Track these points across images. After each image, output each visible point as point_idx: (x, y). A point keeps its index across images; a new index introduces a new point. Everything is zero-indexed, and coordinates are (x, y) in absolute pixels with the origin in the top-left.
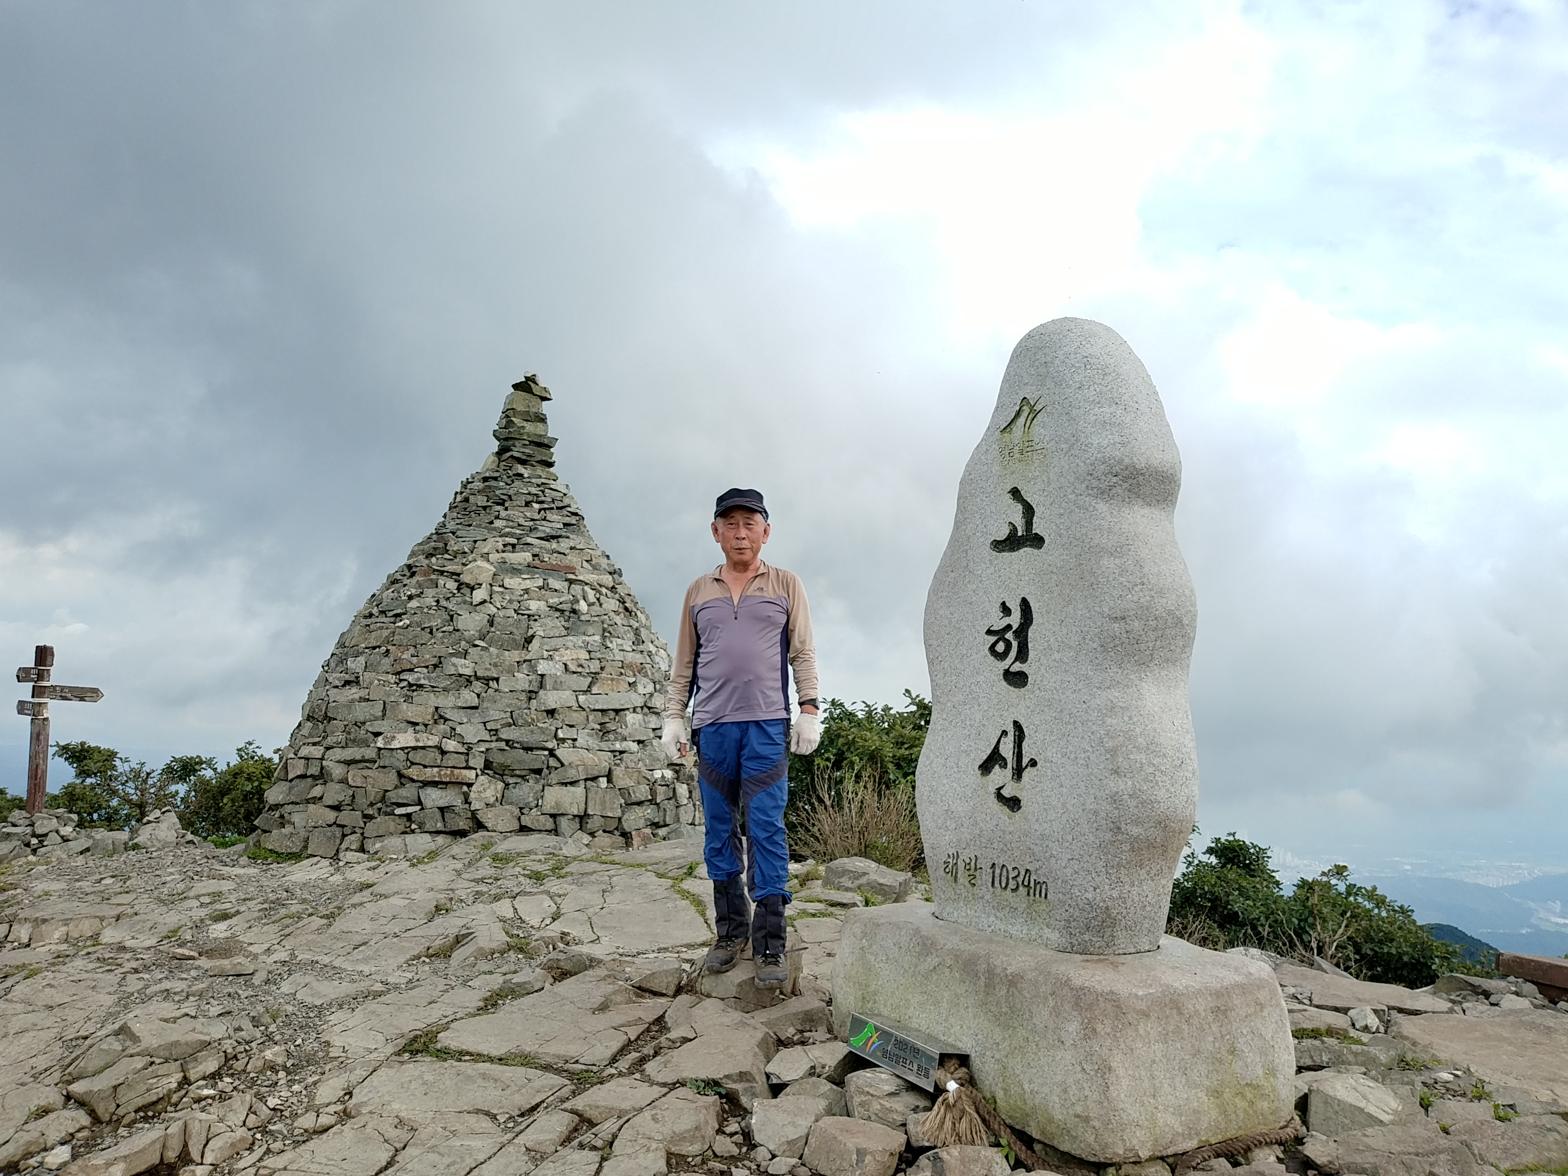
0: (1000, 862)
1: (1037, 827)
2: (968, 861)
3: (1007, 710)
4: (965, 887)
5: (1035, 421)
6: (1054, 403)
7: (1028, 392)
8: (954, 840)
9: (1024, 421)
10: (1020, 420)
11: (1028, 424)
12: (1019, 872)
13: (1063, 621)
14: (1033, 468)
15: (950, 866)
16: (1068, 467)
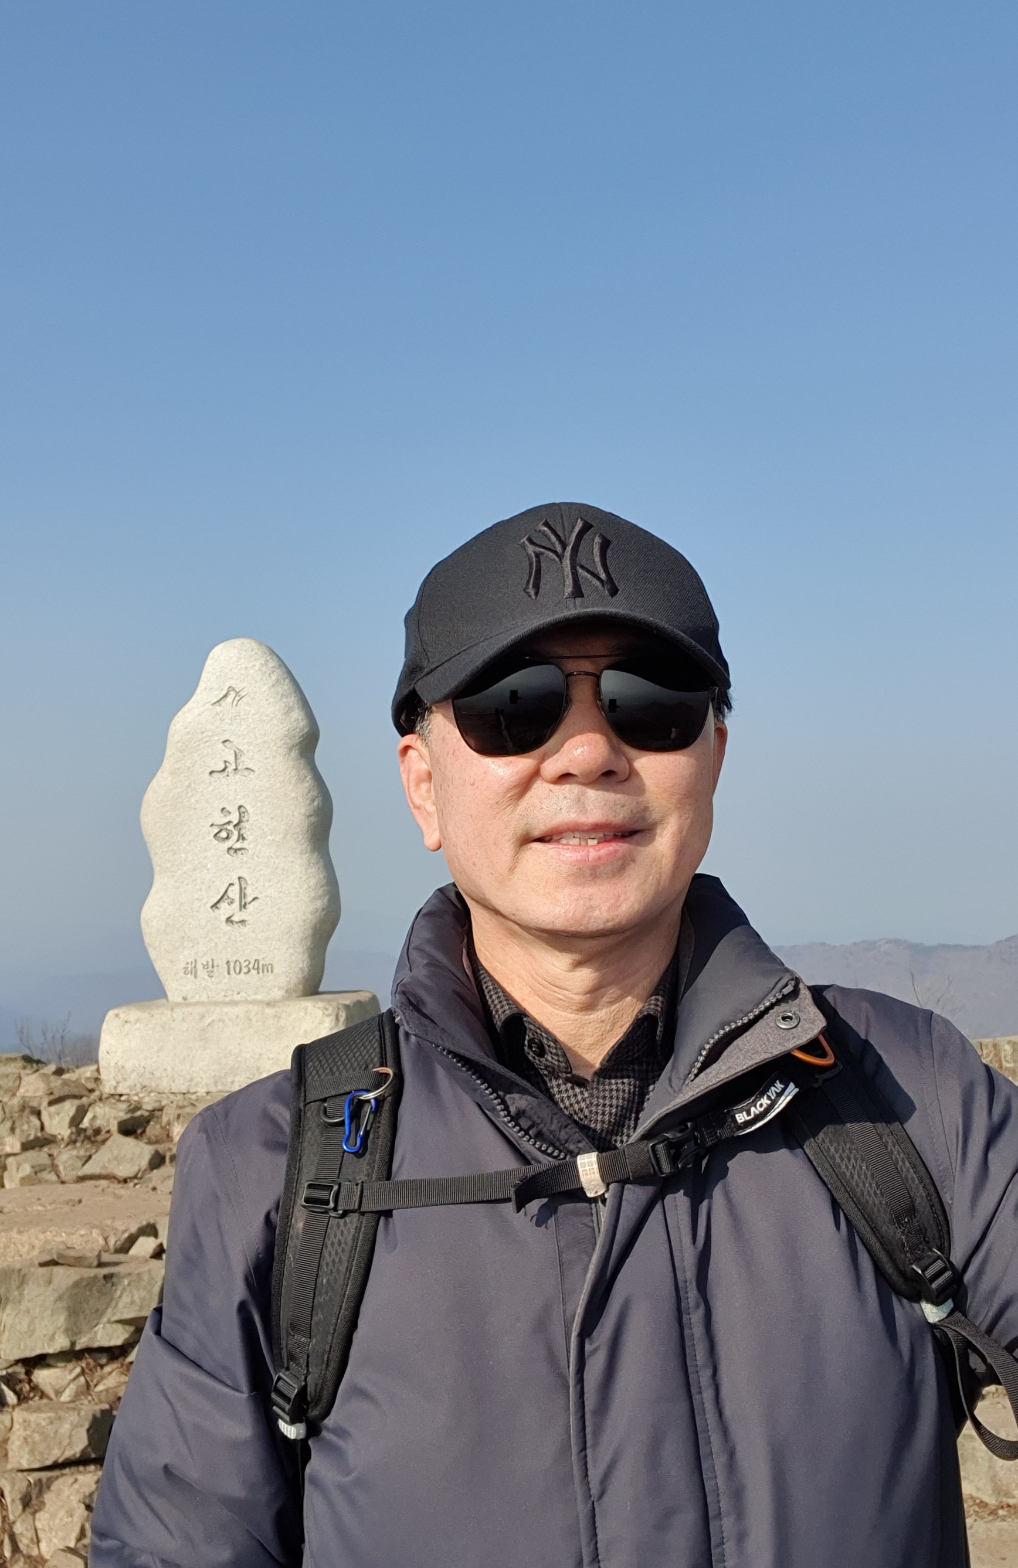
0: (233, 959)
1: (262, 934)
2: (205, 963)
3: (232, 871)
4: (204, 979)
5: (241, 701)
6: (256, 693)
7: (233, 683)
8: (192, 953)
9: (231, 700)
10: (228, 699)
11: (235, 703)
12: (250, 962)
13: (273, 818)
14: (242, 729)
15: (190, 969)
16: (270, 731)
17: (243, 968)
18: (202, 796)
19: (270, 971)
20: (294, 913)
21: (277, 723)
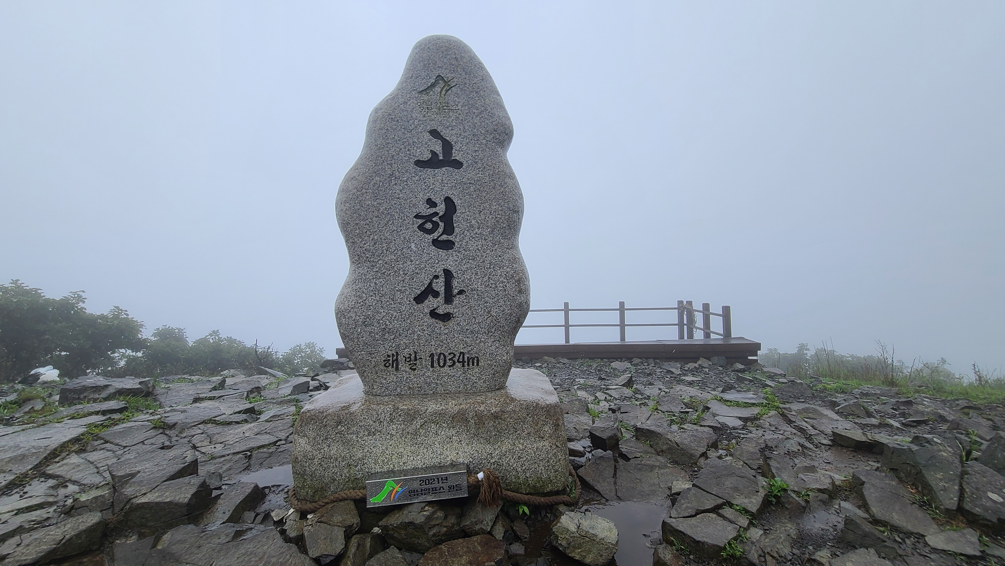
0: (437, 352)
1: (468, 327)
2: (407, 356)
3: (437, 263)
4: (406, 372)
5: (450, 92)
6: (466, 84)
7: (444, 73)
8: (394, 346)
9: (439, 90)
10: (436, 89)
11: (443, 92)
12: (455, 355)
13: (481, 212)
14: (450, 120)
15: (391, 362)
16: (479, 124)
17: (448, 361)
18: (407, 185)
19: (475, 364)
20: (501, 306)
21: (486, 117)
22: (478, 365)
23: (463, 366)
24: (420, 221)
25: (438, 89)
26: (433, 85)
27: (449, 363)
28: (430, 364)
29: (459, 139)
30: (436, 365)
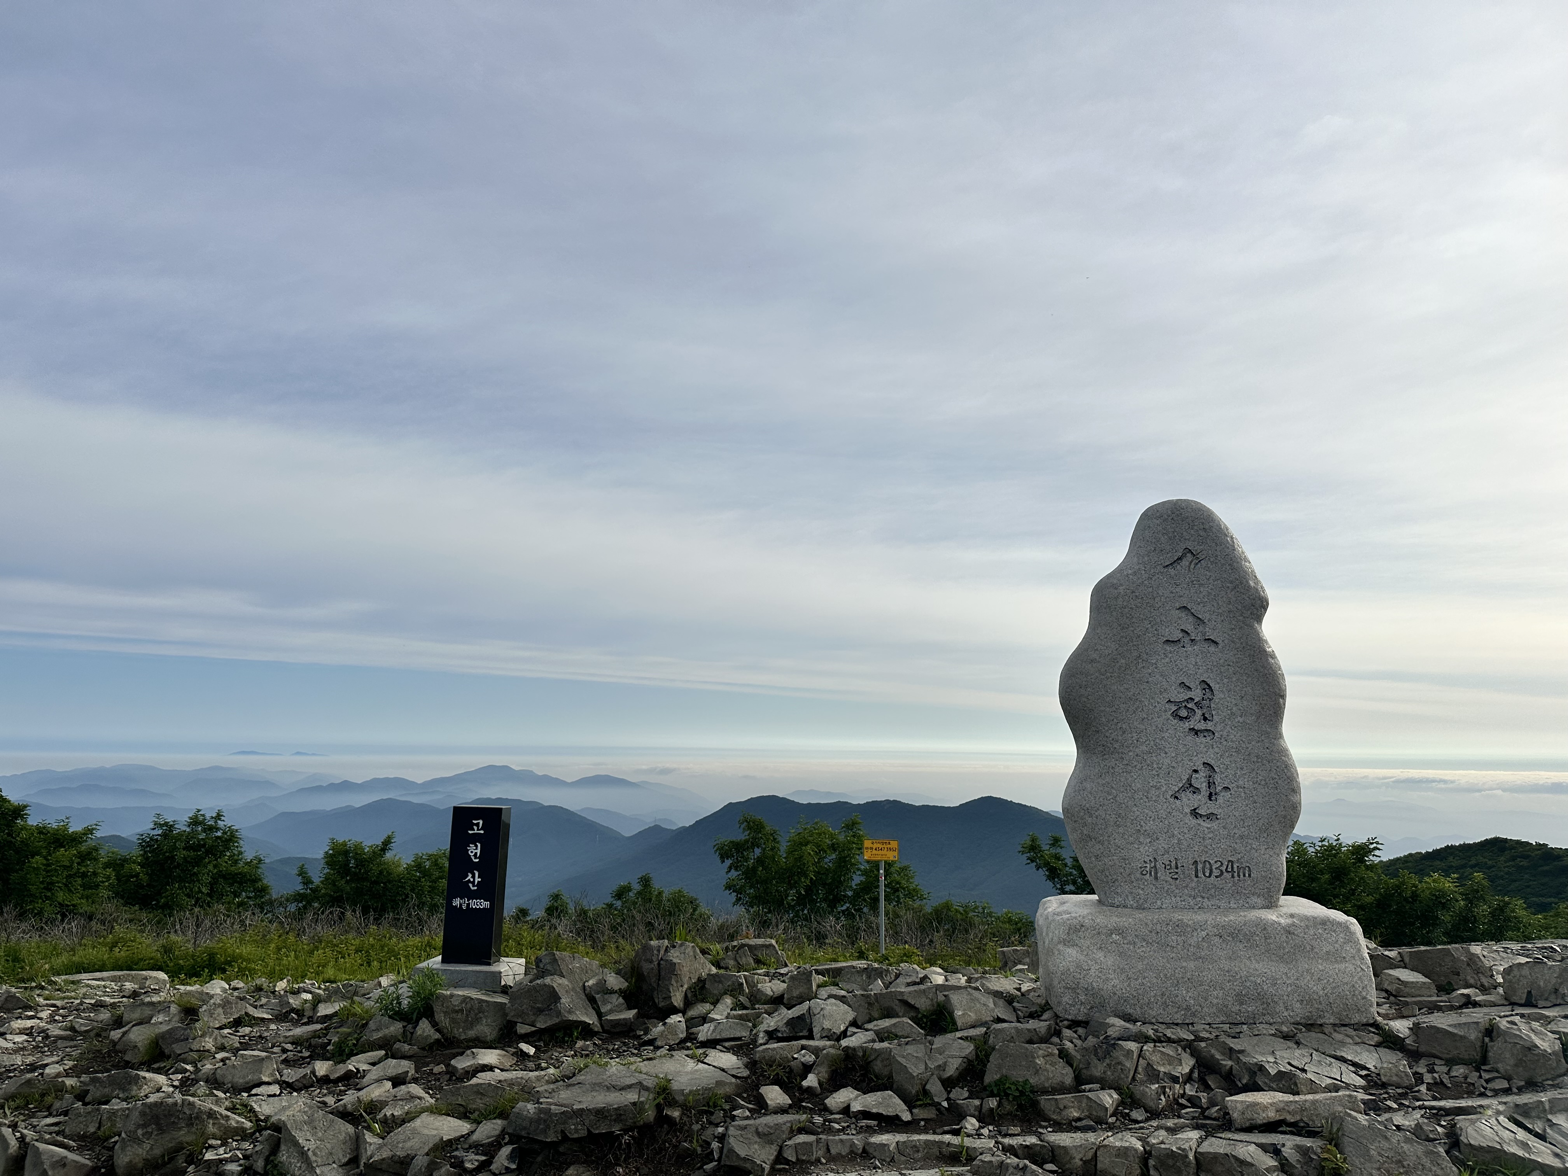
0: (1201, 860)
1: (1236, 831)
2: (1168, 863)
3: (1196, 756)
4: (1166, 882)
5: (1199, 565)
6: (1217, 556)
7: (1190, 545)
8: (1150, 850)
9: (1187, 563)
10: (1183, 562)
11: (1192, 566)
12: (1222, 864)
13: (1242, 697)
14: (1201, 596)
15: (1148, 869)
16: (1235, 599)
17: (1214, 870)
18: (1156, 668)
19: (1247, 875)
20: (1273, 807)
21: (1242, 591)
22: (1250, 875)
23: (1233, 877)
24: (1174, 708)
25: (1185, 562)
26: (1180, 559)
27: (1216, 873)
28: (1194, 873)
29: (1212, 617)
30: (1200, 874)
